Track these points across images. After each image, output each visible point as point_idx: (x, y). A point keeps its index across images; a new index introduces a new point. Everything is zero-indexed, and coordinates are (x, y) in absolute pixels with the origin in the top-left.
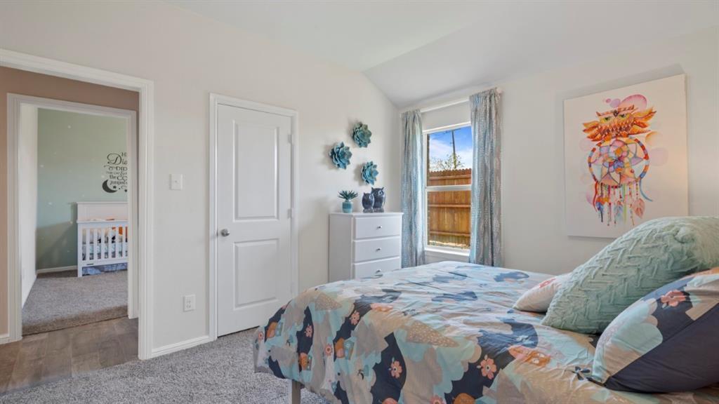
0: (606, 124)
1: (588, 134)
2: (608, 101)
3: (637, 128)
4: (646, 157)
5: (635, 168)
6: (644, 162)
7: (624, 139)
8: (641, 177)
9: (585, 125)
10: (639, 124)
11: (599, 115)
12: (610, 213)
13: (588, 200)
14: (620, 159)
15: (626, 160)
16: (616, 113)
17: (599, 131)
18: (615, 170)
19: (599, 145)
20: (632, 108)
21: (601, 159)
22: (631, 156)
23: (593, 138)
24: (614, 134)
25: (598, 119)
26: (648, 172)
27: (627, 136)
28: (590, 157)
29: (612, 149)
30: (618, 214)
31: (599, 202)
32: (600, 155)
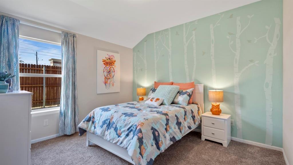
0: (107, 61)
1: (103, 63)
2: (108, 55)
3: (113, 64)
4: (114, 72)
5: (112, 74)
6: (114, 73)
7: (111, 66)
8: (113, 76)
9: (103, 60)
10: (113, 63)
11: (106, 58)
12: (108, 86)
13: (103, 82)
14: (110, 71)
15: (111, 72)
16: (109, 59)
17: (106, 62)
18: (109, 74)
19: (106, 66)
20: (112, 59)
21: (106, 71)
22: (112, 71)
23: (104, 64)
24: (109, 64)
25: (105, 59)
26: (115, 75)
27: (111, 65)
28: (104, 70)
29: (108, 68)
30: (109, 86)
31: (106, 83)
32: (106, 69)
